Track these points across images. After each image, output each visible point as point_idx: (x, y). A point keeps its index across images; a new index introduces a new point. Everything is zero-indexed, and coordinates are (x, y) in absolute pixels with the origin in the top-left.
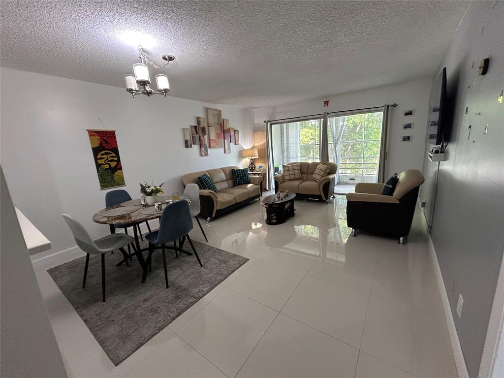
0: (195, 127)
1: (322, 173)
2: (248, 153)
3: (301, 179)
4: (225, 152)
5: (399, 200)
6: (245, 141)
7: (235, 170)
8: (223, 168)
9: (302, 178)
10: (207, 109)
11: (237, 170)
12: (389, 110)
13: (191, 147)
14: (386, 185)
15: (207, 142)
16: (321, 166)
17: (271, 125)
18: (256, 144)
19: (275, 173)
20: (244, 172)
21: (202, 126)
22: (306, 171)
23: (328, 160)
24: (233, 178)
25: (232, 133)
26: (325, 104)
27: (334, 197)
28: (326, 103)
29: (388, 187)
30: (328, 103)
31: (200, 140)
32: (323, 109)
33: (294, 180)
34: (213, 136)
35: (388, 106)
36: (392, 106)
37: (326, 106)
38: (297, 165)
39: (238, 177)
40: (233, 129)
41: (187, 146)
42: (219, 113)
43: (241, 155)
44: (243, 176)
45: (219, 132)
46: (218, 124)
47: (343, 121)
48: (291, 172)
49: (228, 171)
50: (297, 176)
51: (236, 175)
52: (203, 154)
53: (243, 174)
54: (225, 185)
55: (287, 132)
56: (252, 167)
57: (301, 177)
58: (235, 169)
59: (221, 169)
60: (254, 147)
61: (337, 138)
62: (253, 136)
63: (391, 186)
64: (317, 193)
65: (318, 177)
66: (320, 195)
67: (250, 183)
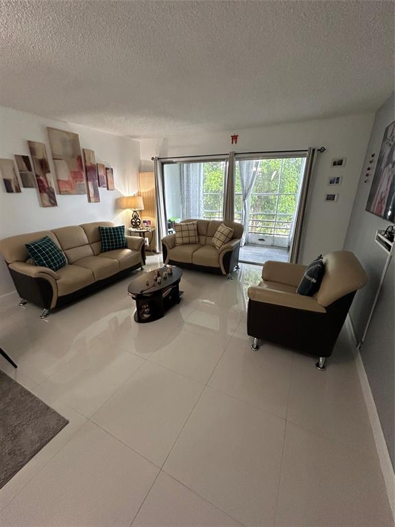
0: (25, 159)
1: (223, 238)
2: (129, 203)
3: (197, 243)
4: (90, 201)
5: (326, 308)
6: (125, 185)
7: (103, 229)
8: (85, 225)
9: (199, 242)
10: (49, 130)
11: (106, 229)
12: (314, 155)
13: (18, 191)
14: (308, 277)
15: (53, 185)
16: (222, 228)
17: (163, 164)
18: (142, 191)
19: (169, 230)
20: (118, 232)
21: (40, 156)
22: (205, 233)
23: (233, 218)
24: (101, 240)
25: (101, 173)
26: (233, 139)
27: (238, 268)
28: (235, 138)
29: (310, 281)
30: (236, 139)
31: (39, 181)
32: (229, 148)
33: (189, 244)
34: (65, 176)
35: (314, 150)
36: (318, 150)
37: (234, 142)
38: (193, 224)
39: (108, 238)
40: (104, 166)
41: (9, 190)
42: (74, 140)
43: (118, 205)
44: (115, 238)
45: (77, 170)
46: (73, 157)
47: (256, 166)
48: (185, 234)
49: (92, 229)
50: (192, 239)
51: (104, 236)
52: (47, 203)
53: (115, 235)
54: (88, 250)
55: (188, 175)
56: (136, 223)
57: (197, 240)
58: (104, 227)
59: (82, 226)
60: (139, 195)
61: (247, 189)
62: (138, 178)
63: (314, 281)
64: (215, 265)
65: (218, 243)
66: (220, 268)
67: (126, 247)
